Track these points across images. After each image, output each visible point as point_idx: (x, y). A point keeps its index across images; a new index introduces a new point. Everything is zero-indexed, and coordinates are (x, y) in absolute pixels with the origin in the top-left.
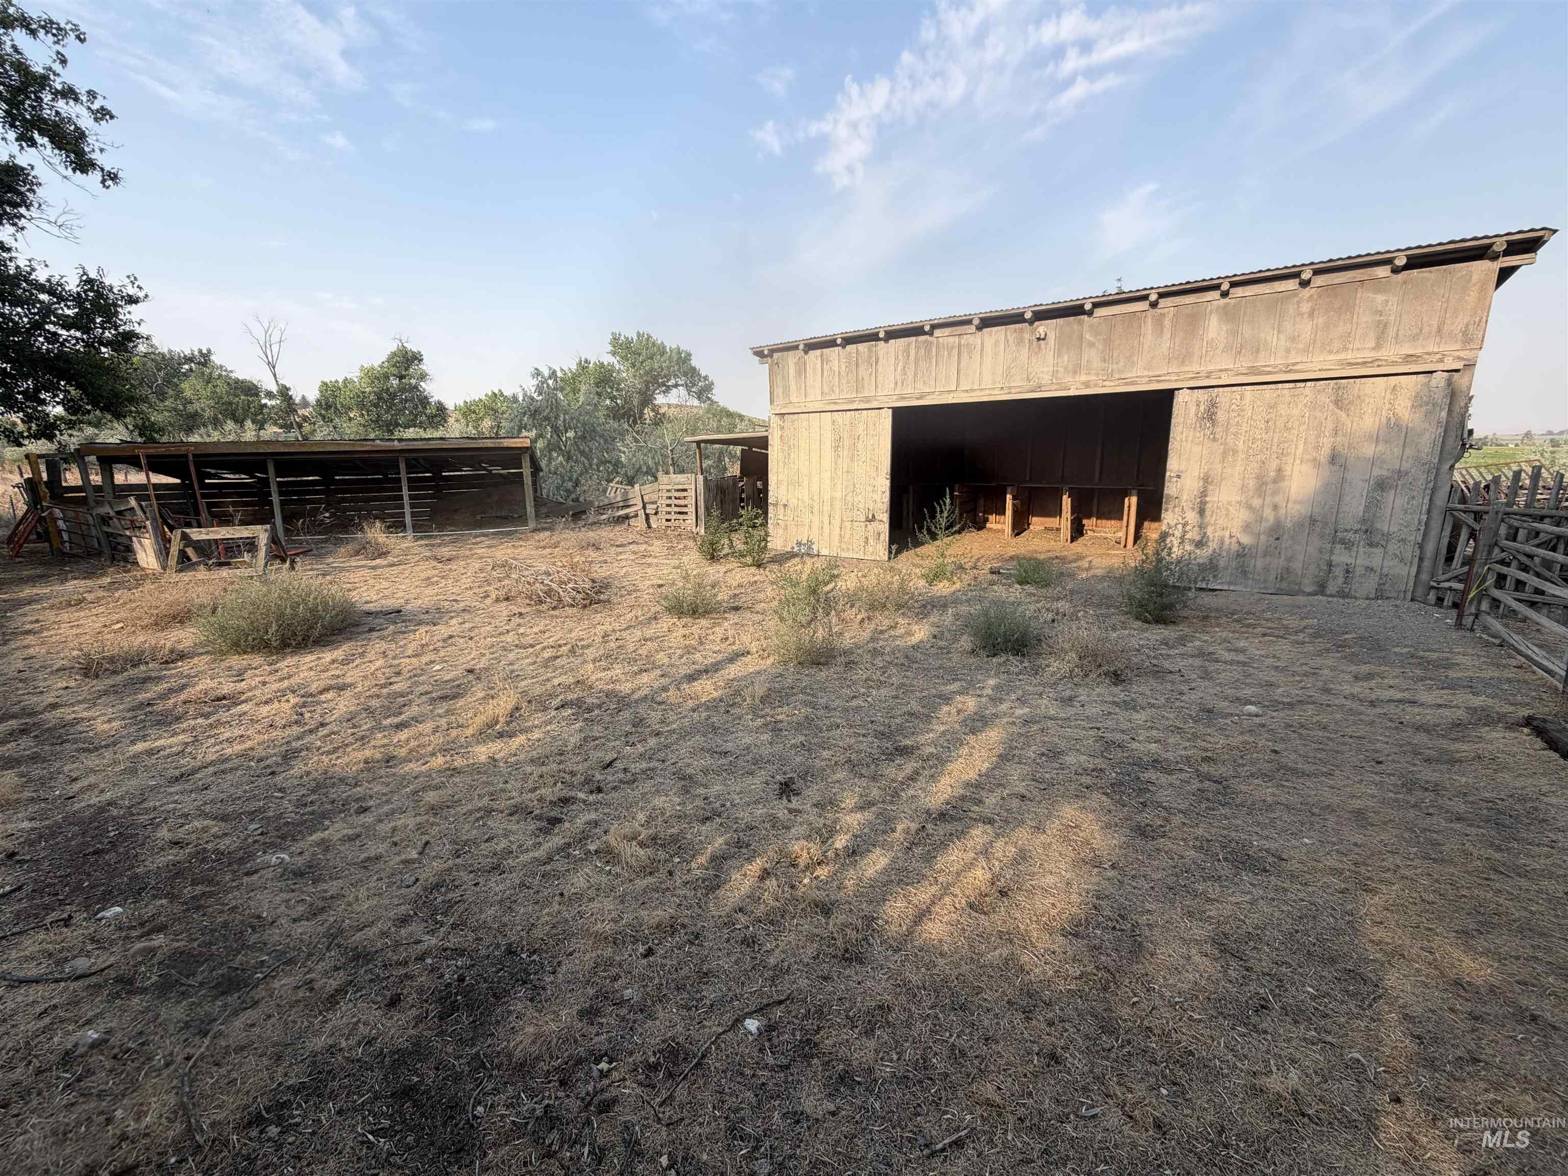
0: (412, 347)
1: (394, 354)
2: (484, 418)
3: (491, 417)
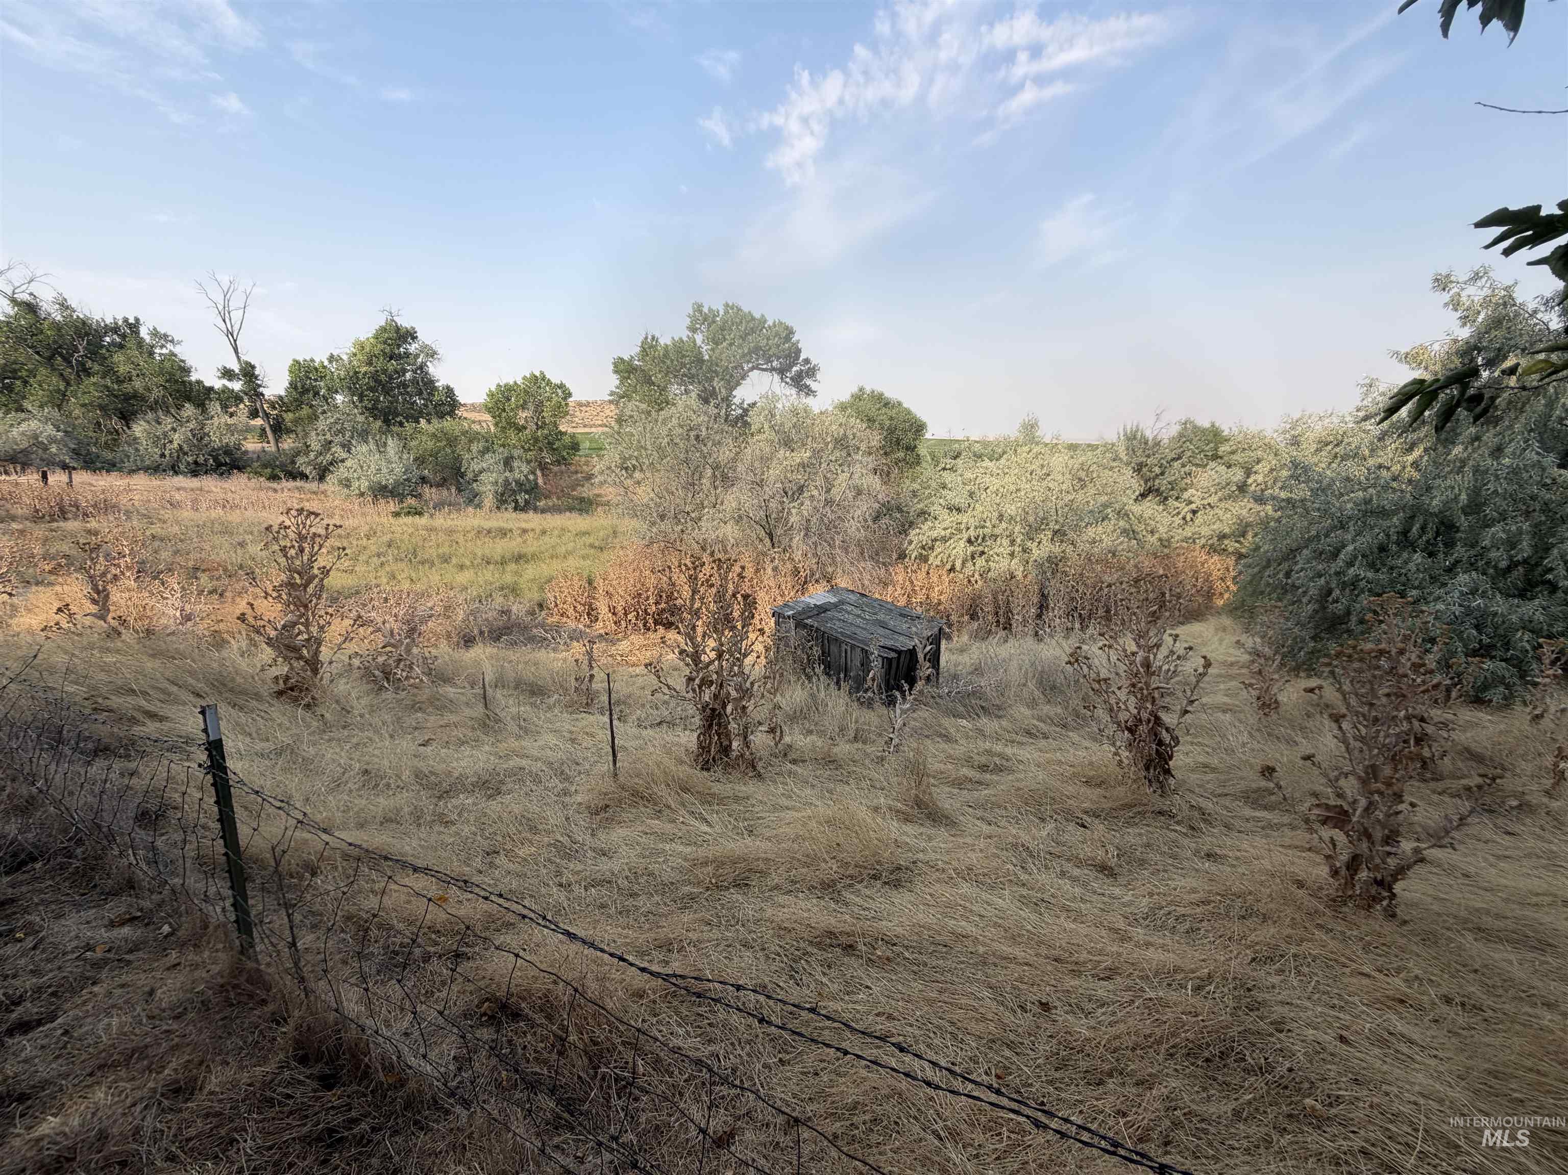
0: (404, 322)
1: (383, 329)
2: (523, 407)
3: (531, 406)
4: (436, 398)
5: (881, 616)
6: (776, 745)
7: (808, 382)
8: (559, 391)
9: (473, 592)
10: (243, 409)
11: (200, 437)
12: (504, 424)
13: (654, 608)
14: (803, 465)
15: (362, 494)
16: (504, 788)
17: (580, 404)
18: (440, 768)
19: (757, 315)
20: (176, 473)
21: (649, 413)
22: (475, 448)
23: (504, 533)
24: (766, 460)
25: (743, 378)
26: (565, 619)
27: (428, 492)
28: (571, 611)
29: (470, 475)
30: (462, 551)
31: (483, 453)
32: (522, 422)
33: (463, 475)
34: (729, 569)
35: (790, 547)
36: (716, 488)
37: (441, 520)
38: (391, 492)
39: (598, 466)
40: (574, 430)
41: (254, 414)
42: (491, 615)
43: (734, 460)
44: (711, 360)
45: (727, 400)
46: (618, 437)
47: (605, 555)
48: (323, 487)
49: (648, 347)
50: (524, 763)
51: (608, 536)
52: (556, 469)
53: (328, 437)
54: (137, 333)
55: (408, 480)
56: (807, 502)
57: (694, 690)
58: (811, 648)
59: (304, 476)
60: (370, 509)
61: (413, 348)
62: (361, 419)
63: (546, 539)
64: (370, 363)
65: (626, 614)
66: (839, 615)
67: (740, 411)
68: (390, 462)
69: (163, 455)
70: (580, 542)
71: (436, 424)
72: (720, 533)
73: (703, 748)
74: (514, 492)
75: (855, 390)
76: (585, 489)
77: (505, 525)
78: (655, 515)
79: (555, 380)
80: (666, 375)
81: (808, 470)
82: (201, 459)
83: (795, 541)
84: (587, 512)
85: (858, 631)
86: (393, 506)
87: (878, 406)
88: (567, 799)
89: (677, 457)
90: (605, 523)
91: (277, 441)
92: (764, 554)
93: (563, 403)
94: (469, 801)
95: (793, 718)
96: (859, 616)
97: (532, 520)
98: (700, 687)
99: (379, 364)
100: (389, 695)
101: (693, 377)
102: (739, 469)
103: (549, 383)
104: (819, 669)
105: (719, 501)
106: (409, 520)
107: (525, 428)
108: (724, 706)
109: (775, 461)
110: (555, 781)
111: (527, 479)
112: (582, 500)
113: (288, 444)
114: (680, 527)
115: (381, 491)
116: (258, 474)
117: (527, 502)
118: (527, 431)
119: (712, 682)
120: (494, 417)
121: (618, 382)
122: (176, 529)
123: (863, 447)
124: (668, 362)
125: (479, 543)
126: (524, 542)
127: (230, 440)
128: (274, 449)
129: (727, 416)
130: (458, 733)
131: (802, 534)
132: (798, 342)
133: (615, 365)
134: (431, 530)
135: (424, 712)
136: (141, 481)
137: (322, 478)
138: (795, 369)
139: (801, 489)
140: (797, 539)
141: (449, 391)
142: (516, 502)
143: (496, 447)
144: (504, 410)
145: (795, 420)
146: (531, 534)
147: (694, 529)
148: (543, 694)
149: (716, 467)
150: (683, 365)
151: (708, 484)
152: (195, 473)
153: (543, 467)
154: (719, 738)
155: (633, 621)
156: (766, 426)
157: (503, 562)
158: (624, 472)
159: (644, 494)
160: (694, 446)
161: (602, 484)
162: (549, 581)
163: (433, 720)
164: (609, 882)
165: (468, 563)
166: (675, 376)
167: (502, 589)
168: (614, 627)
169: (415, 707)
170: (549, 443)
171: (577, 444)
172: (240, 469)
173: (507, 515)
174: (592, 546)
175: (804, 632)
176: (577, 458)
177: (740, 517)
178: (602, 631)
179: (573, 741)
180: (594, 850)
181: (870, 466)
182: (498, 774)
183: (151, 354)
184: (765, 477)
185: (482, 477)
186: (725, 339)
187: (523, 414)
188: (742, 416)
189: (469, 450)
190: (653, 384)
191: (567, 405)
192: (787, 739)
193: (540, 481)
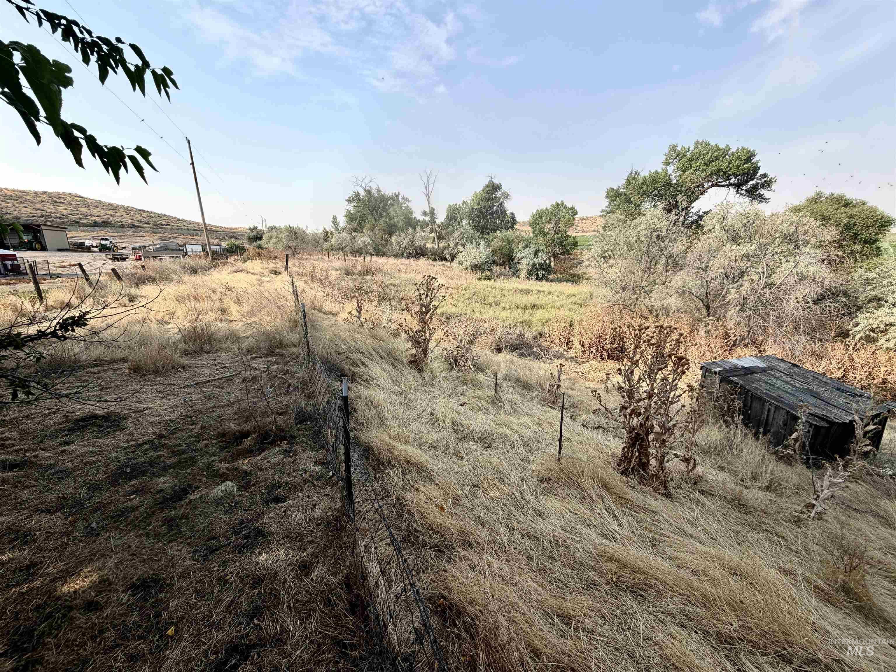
0: (496, 181)
1: (487, 186)
2: (549, 222)
3: (553, 221)
4: (506, 219)
5: (814, 387)
6: (688, 472)
7: (762, 192)
8: (570, 212)
9: (507, 323)
10: (428, 229)
11: (412, 241)
12: (537, 232)
13: (609, 346)
14: (747, 256)
15: (467, 269)
16: (493, 445)
17: (582, 219)
18: (465, 422)
19: (722, 146)
20: (403, 257)
21: (625, 222)
22: (521, 245)
23: (528, 292)
24: (712, 253)
25: (702, 194)
26: (553, 345)
27: (496, 269)
28: (557, 341)
29: (516, 260)
30: (506, 300)
31: (524, 248)
32: (546, 231)
33: (513, 260)
34: (668, 335)
35: (724, 317)
36: (667, 271)
37: (500, 283)
38: (479, 268)
39: (586, 256)
40: (576, 234)
41: (431, 231)
42: (514, 336)
43: (686, 252)
44: (677, 185)
45: (686, 209)
46: (601, 238)
47: (582, 310)
48: (452, 264)
49: (631, 180)
50: (508, 432)
51: (587, 298)
52: (562, 257)
53: (457, 241)
54: (398, 199)
55: (487, 262)
56: (747, 284)
57: (625, 416)
58: (733, 400)
59: (445, 259)
60: (469, 276)
61: (499, 194)
62: (471, 231)
63: (551, 297)
64: (479, 204)
65: (590, 347)
66: (766, 379)
67: (695, 218)
68: (480, 253)
69: (399, 250)
70: (570, 300)
71: (504, 233)
72: (665, 303)
73: (625, 458)
74: (537, 270)
75: (812, 194)
76: (578, 270)
77: (530, 288)
78: (619, 287)
79: (569, 205)
80: (642, 196)
81: (752, 259)
82: (411, 252)
83: (729, 314)
84: (576, 283)
85: (786, 396)
86: (479, 275)
87: (837, 206)
88: (527, 465)
89: (640, 250)
90: (586, 291)
91: (438, 243)
92: (700, 320)
93: (572, 218)
94: (474, 447)
95: (707, 452)
96: (787, 382)
97: (544, 286)
98: (630, 415)
99: (483, 204)
100: (454, 373)
101: (662, 196)
102: (688, 259)
103: (565, 207)
104: (738, 419)
105: (668, 280)
106: (484, 282)
107: (548, 234)
108: (647, 434)
109: (721, 253)
110: (522, 450)
111: (545, 263)
112: (574, 275)
113: (442, 244)
114: (635, 296)
115: (476, 267)
116: (429, 258)
117: (543, 276)
118: (549, 236)
119: (640, 414)
120: (533, 228)
121: (608, 203)
122: (398, 281)
123: (813, 241)
124: (645, 187)
125: (515, 296)
126: (538, 298)
127: (422, 243)
128: (436, 247)
129: (684, 221)
130: (480, 403)
131: (738, 308)
132: (758, 162)
133: (608, 193)
134: (493, 288)
135: (467, 386)
136: (392, 260)
137: (452, 260)
138: (751, 183)
139: (742, 274)
140: (732, 312)
141: (513, 216)
142: (537, 275)
143: (531, 245)
144: (538, 224)
145: (745, 221)
146: (542, 294)
147: (645, 298)
148: (529, 389)
149: (670, 257)
150: (655, 189)
151: (661, 268)
152: (408, 258)
153: (555, 256)
154: (639, 455)
155: (594, 352)
156: (717, 227)
157: (525, 308)
158: (602, 259)
159: (614, 273)
160: (654, 242)
161: (587, 267)
162: (547, 322)
163: (470, 392)
164: (538, 540)
165: (508, 307)
166: (648, 197)
167: (522, 323)
168: (581, 354)
169: (465, 382)
170: (560, 242)
171: (577, 242)
172: (423, 256)
173: (531, 282)
174: (576, 303)
175: (729, 387)
176: (576, 251)
177: (683, 292)
178: (574, 355)
179: (539, 425)
180: (534, 509)
181: (818, 258)
182: (493, 435)
183: (401, 207)
184: (710, 264)
185: (522, 261)
186: (691, 167)
187: (548, 226)
188: (697, 221)
189: (518, 247)
190: (631, 203)
191: (574, 219)
192: (699, 470)
193: (552, 264)
